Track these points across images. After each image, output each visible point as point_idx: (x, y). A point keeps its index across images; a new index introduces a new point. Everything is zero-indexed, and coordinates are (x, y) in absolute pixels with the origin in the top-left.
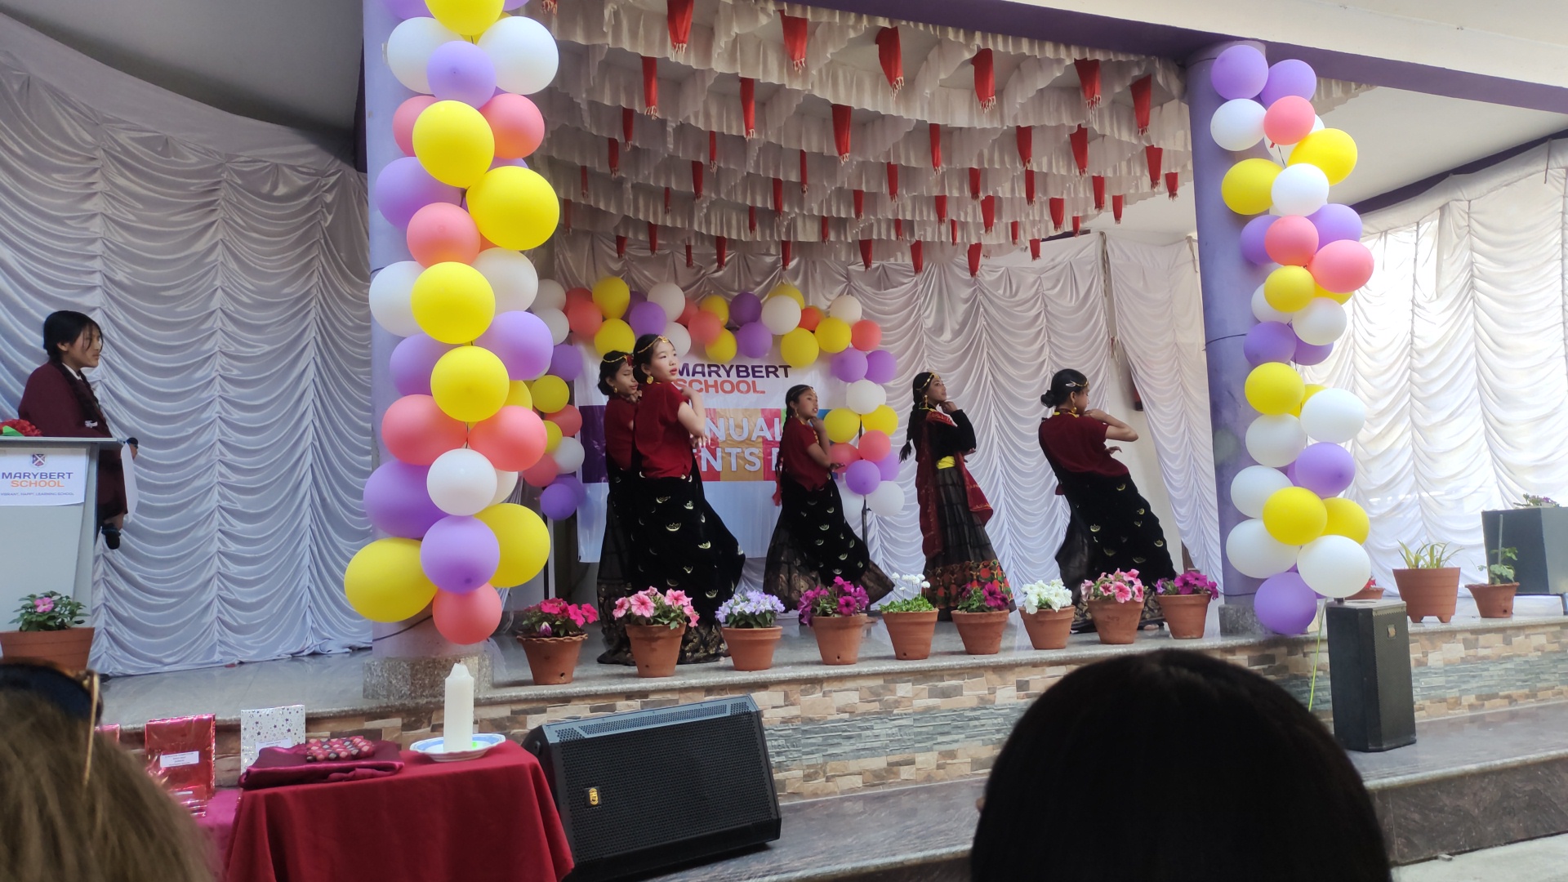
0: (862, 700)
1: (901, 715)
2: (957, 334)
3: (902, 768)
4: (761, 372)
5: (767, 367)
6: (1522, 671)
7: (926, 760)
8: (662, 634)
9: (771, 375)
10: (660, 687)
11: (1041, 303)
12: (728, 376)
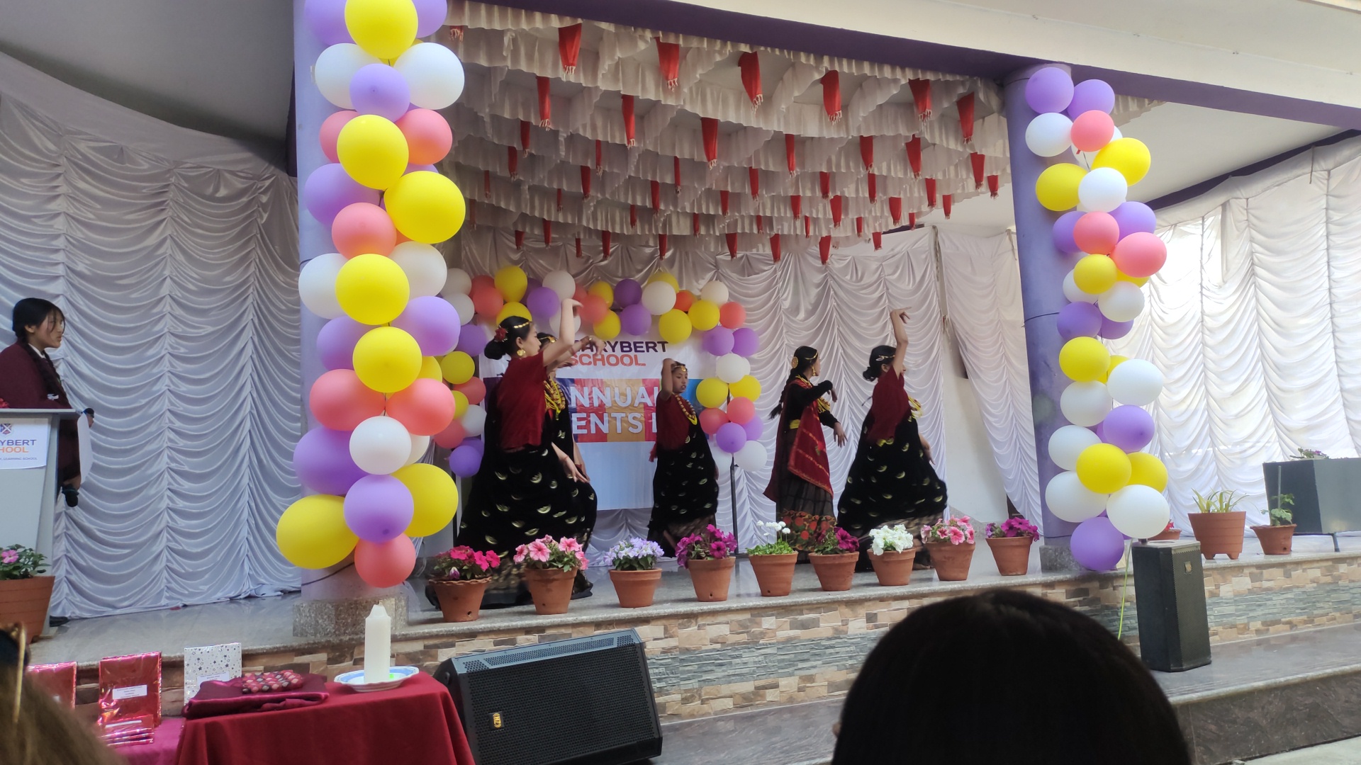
0: (732, 632)
1: (766, 644)
2: (810, 313)
3: (767, 691)
4: (642, 347)
5: (647, 343)
6: (1301, 600)
7: (789, 684)
8: (556, 577)
9: (651, 350)
10: (556, 623)
11: (884, 287)
12: (614, 351)
